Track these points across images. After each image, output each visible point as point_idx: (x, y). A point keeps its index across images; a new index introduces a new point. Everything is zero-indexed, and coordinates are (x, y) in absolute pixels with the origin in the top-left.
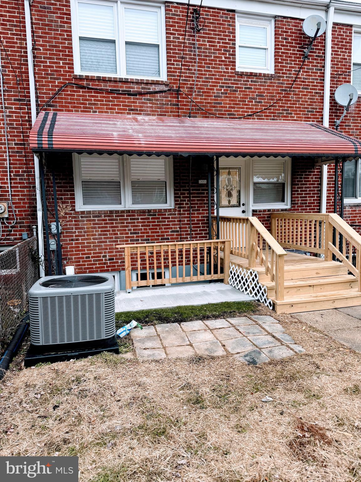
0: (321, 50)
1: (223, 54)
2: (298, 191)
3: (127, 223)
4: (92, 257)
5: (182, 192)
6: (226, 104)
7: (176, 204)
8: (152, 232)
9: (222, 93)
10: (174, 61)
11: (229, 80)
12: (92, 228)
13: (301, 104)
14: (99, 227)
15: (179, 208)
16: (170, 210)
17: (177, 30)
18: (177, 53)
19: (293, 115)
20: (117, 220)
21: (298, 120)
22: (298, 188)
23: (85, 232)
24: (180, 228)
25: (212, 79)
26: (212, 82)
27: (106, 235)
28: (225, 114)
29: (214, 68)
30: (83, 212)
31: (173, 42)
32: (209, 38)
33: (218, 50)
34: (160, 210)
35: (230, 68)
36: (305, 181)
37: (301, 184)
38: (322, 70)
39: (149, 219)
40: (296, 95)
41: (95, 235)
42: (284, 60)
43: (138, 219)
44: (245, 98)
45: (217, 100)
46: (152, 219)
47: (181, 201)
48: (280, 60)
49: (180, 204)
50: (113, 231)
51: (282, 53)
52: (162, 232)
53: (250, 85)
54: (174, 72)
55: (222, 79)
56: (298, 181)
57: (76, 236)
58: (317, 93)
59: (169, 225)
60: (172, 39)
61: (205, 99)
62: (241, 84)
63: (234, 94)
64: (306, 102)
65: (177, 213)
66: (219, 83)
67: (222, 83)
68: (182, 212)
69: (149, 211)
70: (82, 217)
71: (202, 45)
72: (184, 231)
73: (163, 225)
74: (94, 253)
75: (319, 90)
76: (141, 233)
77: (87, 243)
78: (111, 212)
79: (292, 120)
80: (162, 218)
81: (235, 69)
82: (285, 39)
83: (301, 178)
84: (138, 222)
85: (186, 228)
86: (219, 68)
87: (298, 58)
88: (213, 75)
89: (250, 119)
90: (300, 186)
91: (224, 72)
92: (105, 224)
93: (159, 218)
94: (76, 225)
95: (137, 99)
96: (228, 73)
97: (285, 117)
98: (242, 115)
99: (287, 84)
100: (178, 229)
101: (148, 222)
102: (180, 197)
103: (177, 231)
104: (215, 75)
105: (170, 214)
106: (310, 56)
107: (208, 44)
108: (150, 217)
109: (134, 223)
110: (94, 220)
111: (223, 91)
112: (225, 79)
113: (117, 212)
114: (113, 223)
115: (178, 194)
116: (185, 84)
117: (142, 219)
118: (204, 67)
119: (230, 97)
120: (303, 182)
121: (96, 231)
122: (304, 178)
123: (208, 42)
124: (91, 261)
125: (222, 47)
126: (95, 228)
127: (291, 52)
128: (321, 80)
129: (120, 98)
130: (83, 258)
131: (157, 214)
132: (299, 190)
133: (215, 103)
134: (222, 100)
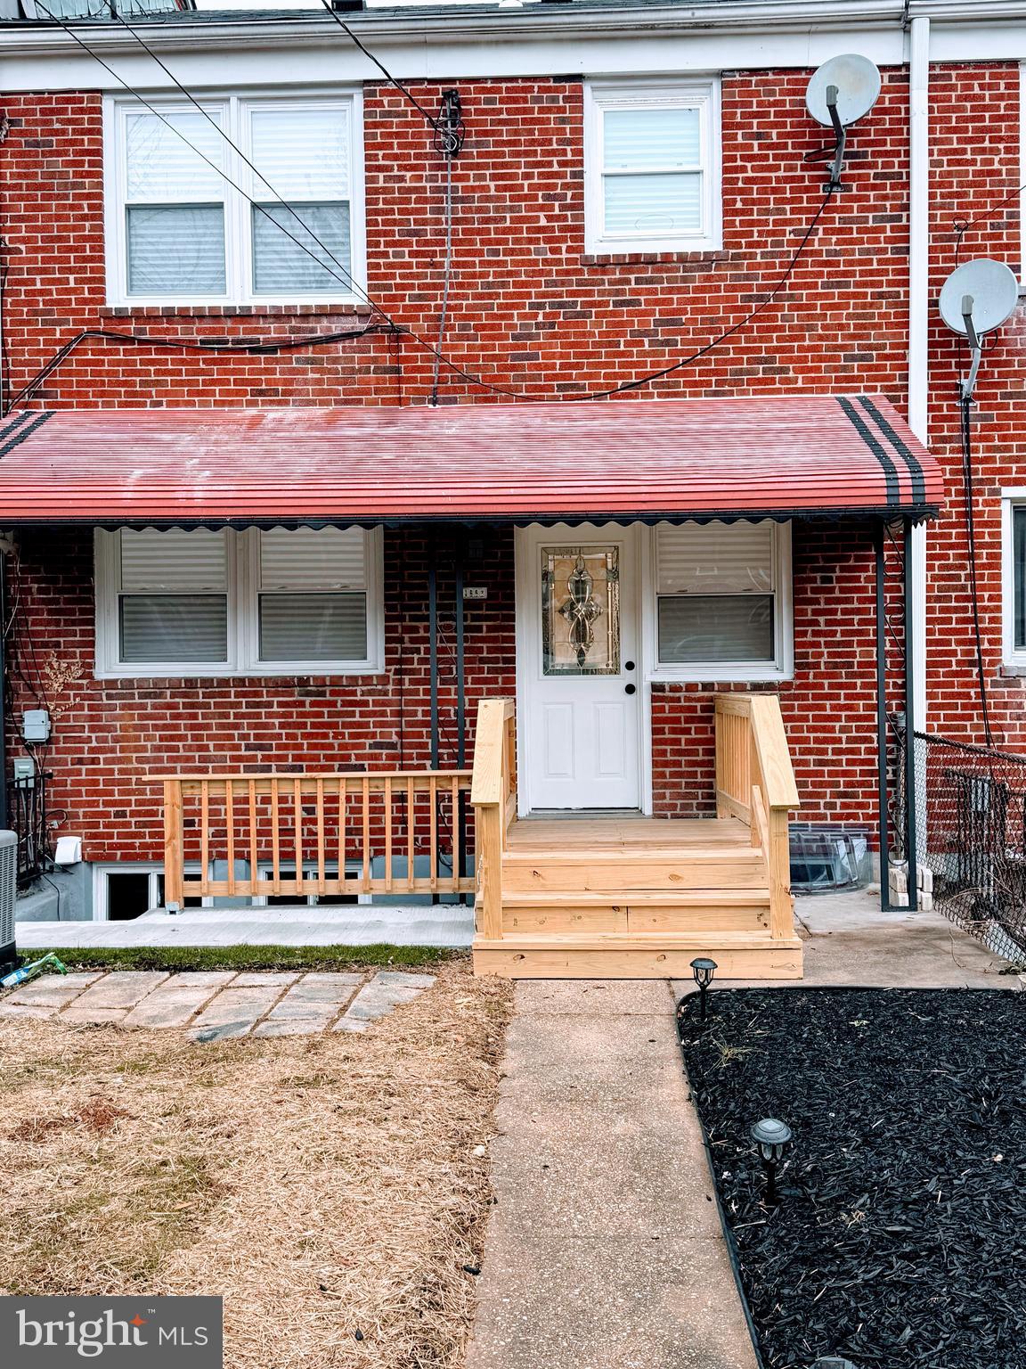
0: (898, 154)
1: (542, 208)
2: (816, 623)
3: (236, 716)
4: (133, 814)
5: (408, 623)
6: (553, 356)
7: (389, 662)
8: (311, 747)
9: (538, 326)
10: (387, 244)
11: (563, 284)
12: (136, 728)
13: (821, 338)
14: (156, 727)
15: (397, 672)
16: (367, 679)
17: (396, 157)
18: (394, 222)
19: (791, 374)
20: (207, 706)
21: (811, 391)
22: (815, 612)
23: (116, 740)
24: (401, 735)
25: (504, 285)
26: (506, 296)
27: (176, 749)
28: (551, 389)
29: (512, 252)
30: (111, 684)
31: (385, 190)
32: (495, 166)
33: (526, 198)
34: (336, 680)
35: (564, 247)
36: (842, 590)
37: (828, 601)
38: (899, 218)
39: (302, 704)
40: (799, 307)
41: (144, 749)
42: (754, 202)
43: (270, 705)
44: (618, 334)
45: (524, 347)
46: (313, 704)
47: (404, 651)
48: (739, 205)
49: (400, 661)
50: (195, 738)
51: (748, 180)
52: (342, 747)
53: (633, 292)
54: (386, 276)
55: (538, 284)
56: (814, 591)
57: (92, 750)
58: (881, 295)
59: (366, 725)
60: (381, 184)
61: (483, 348)
62: (601, 293)
63: (577, 325)
64: (841, 327)
65: (390, 687)
66: (529, 295)
67: (539, 295)
68: (406, 686)
69: (303, 682)
70: (109, 697)
71: (473, 189)
72: (411, 746)
73: (345, 725)
74: (139, 803)
75: (890, 283)
76: (279, 747)
77: (121, 771)
78: (190, 682)
79: (788, 391)
80: (345, 704)
81: (581, 249)
82: (758, 136)
83: (830, 580)
84: (269, 715)
85: (420, 735)
86: (529, 252)
87: (807, 190)
88: (510, 274)
89: (636, 397)
90: (822, 606)
91: (546, 262)
92: (175, 717)
93: (334, 704)
94: (92, 718)
95: (277, 361)
96: (558, 262)
97: (760, 382)
98: (607, 386)
99: (765, 277)
100: (395, 739)
101: (301, 715)
102: (401, 640)
103: (392, 746)
104: (517, 274)
105: (370, 693)
106: (852, 178)
107: (492, 184)
108: (308, 700)
109: (258, 715)
110: (143, 707)
111: (540, 319)
112: (547, 284)
113: (207, 682)
114: (194, 716)
115: (394, 629)
116: (421, 308)
117: (281, 704)
118: (480, 253)
119: (566, 335)
120: (837, 594)
121: (148, 738)
122: (840, 580)
123: (494, 177)
124: (127, 825)
125: (539, 187)
126: (144, 728)
127: (781, 173)
128: (897, 251)
129: (227, 361)
130: (107, 815)
131: (328, 689)
132: (822, 619)
133: (515, 358)
134: (540, 346)
